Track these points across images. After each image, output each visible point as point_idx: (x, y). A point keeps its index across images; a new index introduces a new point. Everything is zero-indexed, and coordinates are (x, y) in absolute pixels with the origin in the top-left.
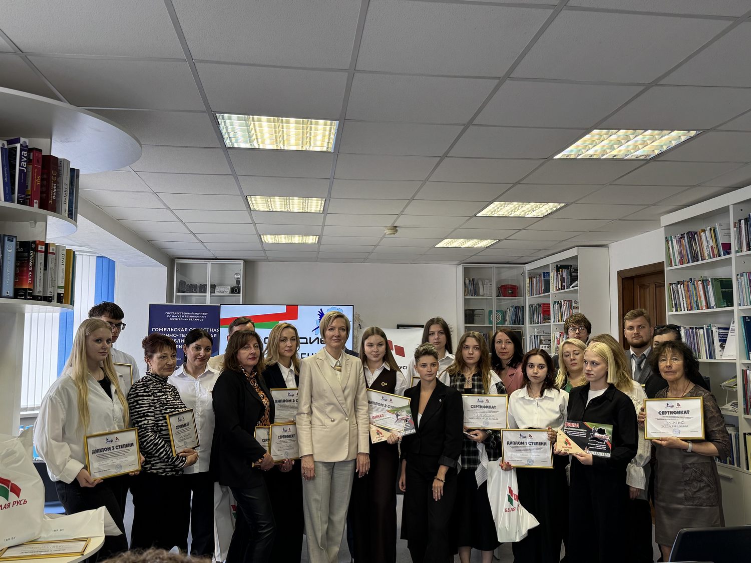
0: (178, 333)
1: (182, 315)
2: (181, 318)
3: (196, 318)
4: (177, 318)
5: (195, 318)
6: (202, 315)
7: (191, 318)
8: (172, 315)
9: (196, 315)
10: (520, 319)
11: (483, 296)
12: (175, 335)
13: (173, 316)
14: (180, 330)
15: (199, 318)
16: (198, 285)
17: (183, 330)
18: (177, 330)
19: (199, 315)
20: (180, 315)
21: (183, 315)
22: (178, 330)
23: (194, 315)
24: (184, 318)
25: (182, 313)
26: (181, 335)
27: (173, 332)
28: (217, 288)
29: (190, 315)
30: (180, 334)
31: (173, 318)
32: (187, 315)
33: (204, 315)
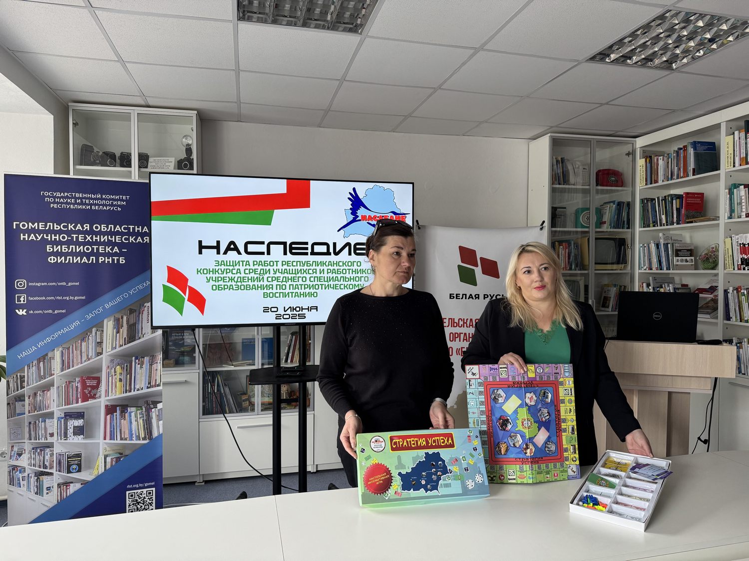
0: (69, 233)
1: (76, 198)
2: (74, 204)
3: (106, 206)
4: (67, 203)
5: (103, 205)
6: (117, 200)
7: (95, 205)
8: (55, 197)
9: (106, 199)
10: (624, 221)
11: (574, 185)
12: (64, 238)
13: (56, 200)
14: (75, 227)
15: (112, 205)
16: (118, 155)
17: (79, 227)
18: (67, 227)
19: (113, 199)
20: (72, 198)
21: (79, 198)
22: (71, 227)
23: (102, 199)
24: (82, 204)
25: (77, 195)
26: (77, 238)
27: (60, 232)
28: (151, 160)
29: (92, 199)
30: (75, 236)
31: (58, 203)
32: (85, 198)
33: (122, 200)
